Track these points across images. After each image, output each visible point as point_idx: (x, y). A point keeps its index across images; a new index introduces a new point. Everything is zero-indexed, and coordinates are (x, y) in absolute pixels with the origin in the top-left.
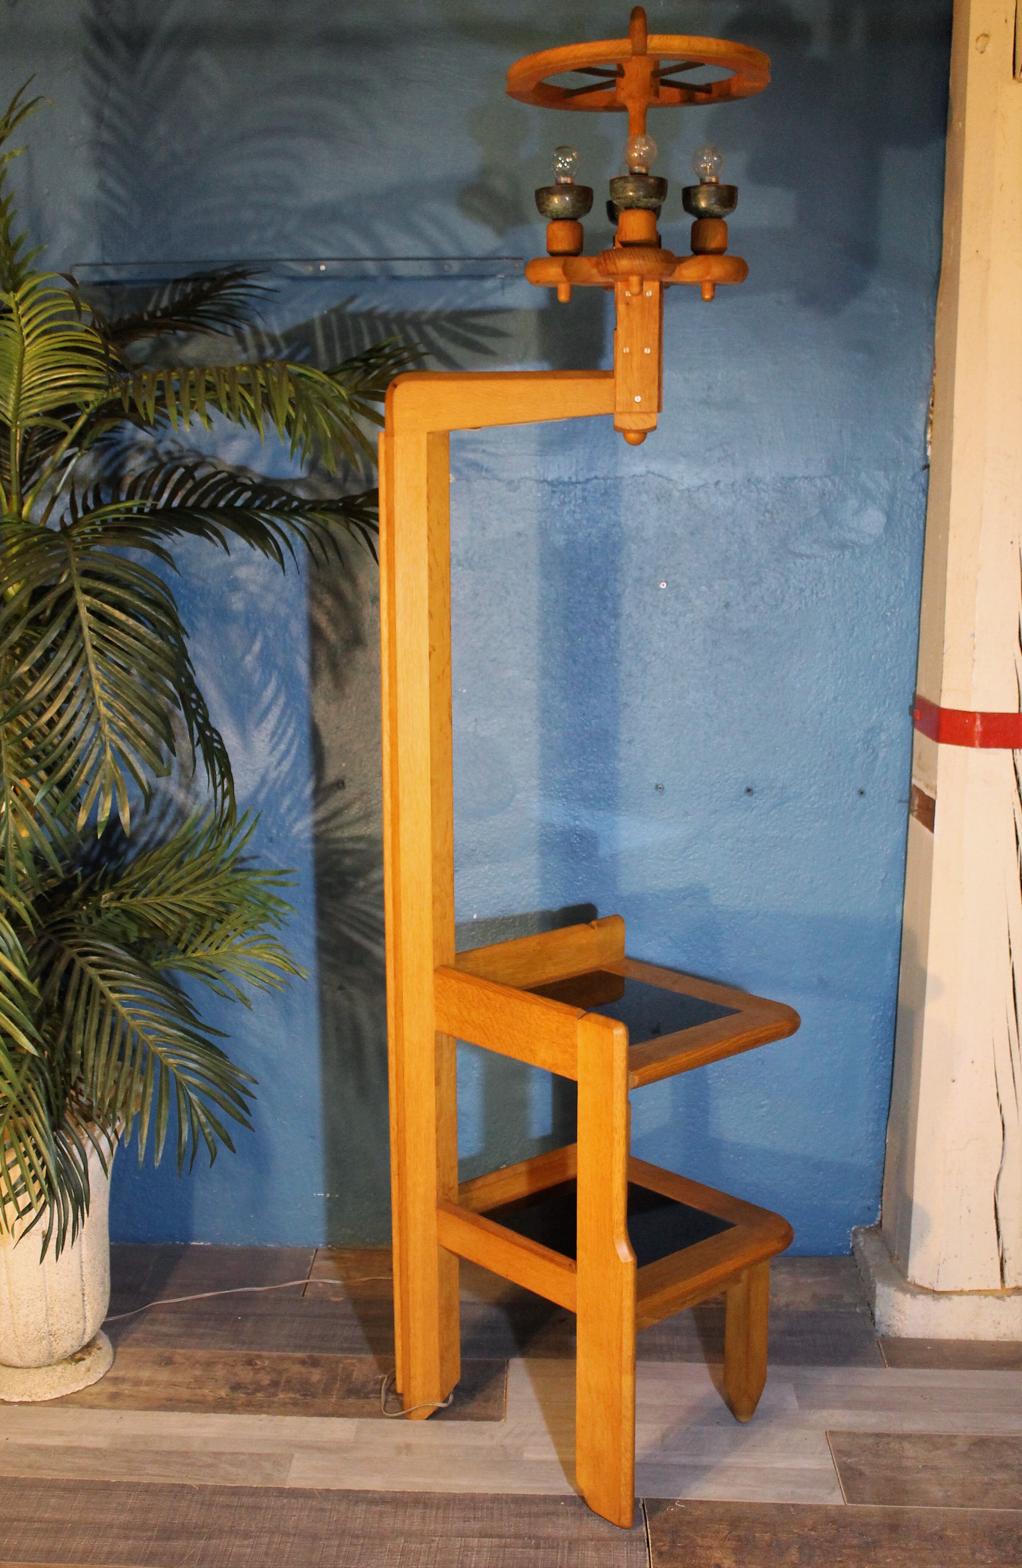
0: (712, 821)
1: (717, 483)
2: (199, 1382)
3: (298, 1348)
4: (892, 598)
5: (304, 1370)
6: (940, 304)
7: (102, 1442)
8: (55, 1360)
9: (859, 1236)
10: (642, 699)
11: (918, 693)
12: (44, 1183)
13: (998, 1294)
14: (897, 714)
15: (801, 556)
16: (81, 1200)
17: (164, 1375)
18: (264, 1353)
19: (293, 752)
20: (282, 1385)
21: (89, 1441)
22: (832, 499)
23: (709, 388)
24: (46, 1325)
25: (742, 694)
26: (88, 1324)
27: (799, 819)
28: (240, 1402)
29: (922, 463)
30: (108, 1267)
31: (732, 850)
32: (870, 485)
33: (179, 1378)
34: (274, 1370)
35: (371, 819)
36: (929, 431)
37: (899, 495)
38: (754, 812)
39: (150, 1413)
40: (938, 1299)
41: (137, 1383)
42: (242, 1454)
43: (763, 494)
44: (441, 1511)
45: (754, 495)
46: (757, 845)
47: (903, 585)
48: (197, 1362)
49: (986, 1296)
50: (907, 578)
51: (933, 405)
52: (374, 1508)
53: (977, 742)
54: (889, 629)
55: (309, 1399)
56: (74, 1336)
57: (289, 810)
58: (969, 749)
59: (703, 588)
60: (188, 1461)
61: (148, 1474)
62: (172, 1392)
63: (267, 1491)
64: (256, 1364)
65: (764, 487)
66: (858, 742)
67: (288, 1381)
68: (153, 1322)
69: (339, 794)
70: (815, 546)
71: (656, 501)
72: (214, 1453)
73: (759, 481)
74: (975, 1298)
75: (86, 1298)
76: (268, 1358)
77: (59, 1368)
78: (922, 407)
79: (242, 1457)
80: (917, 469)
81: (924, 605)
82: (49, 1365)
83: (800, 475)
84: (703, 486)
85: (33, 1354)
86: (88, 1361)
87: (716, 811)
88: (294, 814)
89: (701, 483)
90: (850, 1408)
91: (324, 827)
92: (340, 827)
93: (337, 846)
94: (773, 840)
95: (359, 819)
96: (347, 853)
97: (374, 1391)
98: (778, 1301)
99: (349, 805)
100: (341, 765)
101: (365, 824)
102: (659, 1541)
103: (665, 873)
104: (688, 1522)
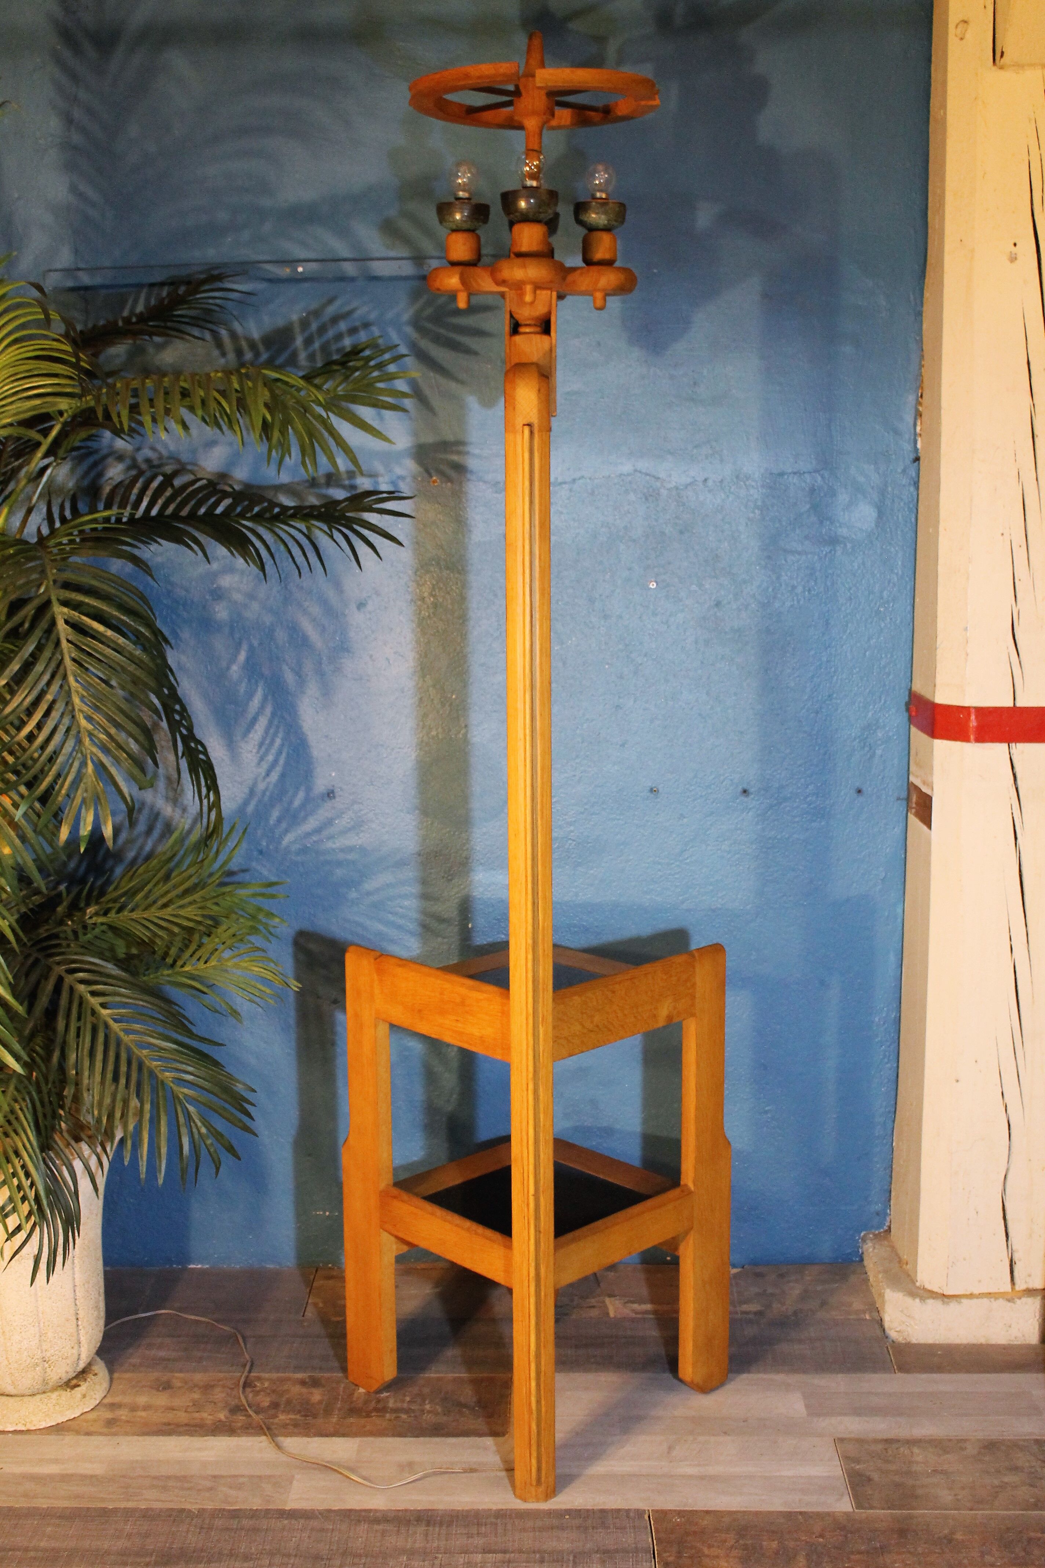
0: (709, 823)
1: (706, 480)
2: (197, 1406)
3: (297, 1369)
4: (885, 594)
5: (304, 1390)
6: (927, 294)
7: (98, 1469)
8: (49, 1387)
9: (868, 1241)
10: (635, 701)
11: (914, 689)
12: (33, 1203)
13: (1009, 1297)
14: (893, 710)
15: (792, 552)
16: (72, 1222)
17: (162, 1400)
18: (263, 1375)
19: (282, 761)
20: (283, 1406)
21: (87, 1468)
22: (822, 495)
23: (695, 384)
24: (40, 1351)
25: (735, 694)
26: (83, 1349)
27: (797, 819)
28: (239, 1424)
29: (912, 456)
30: (102, 1290)
31: (729, 852)
32: (861, 479)
33: (177, 1402)
34: (274, 1391)
35: (362, 829)
36: (919, 423)
37: (890, 489)
38: (751, 814)
39: (147, 1438)
40: (948, 1303)
41: (134, 1408)
42: (243, 1476)
43: (752, 491)
44: (444, 1528)
45: (743, 493)
46: (754, 847)
47: (896, 579)
48: (196, 1386)
49: (996, 1299)
50: (900, 573)
51: (921, 396)
52: (376, 1527)
53: (972, 737)
54: (883, 625)
55: (310, 1420)
56: (68, 1361)
57: (279, 821)
58: (964, 744)
59: (694, 587)
60: (186, 1485)
61: (146, 1500)
62: (170, 1416)
63: (267, 1513)
64: (255, 1386)
65: (753, 484)
66: (855, 739)
67: (289, 1402)
68: (150, 1346)
69: (329, 804)
70: (806, 542)
71: (644, 500)
72: (215, 1477)
73: (748, 478)
74: (985, 1301)
75: (80, 1323)
76: (268, 1380)
77: (54, 1395)
78: (911, 398)
79: (241, 1480)
80: (908, 462)
81: (917, 600)
82: (44, 1392)
83: (790, 471)
84: (691, 484)
85: (28, 1381)
86: (84, 1387)
87: (712, 813)
88: (284, 825)
89: (689, 480)
90: (859, 1415)
91: (315, 838)
92: (331, 837)
93: (328, 857)
94: (770, 841)
95: (350, 829)
96: (339, 864)
97: (376, 1410)
98: (787, 1309)
99: (339, 816)
100: (330, 775)
101: (357, 834)
102: (665, 1552)
103: (661, 876)
104: (695, 1532)
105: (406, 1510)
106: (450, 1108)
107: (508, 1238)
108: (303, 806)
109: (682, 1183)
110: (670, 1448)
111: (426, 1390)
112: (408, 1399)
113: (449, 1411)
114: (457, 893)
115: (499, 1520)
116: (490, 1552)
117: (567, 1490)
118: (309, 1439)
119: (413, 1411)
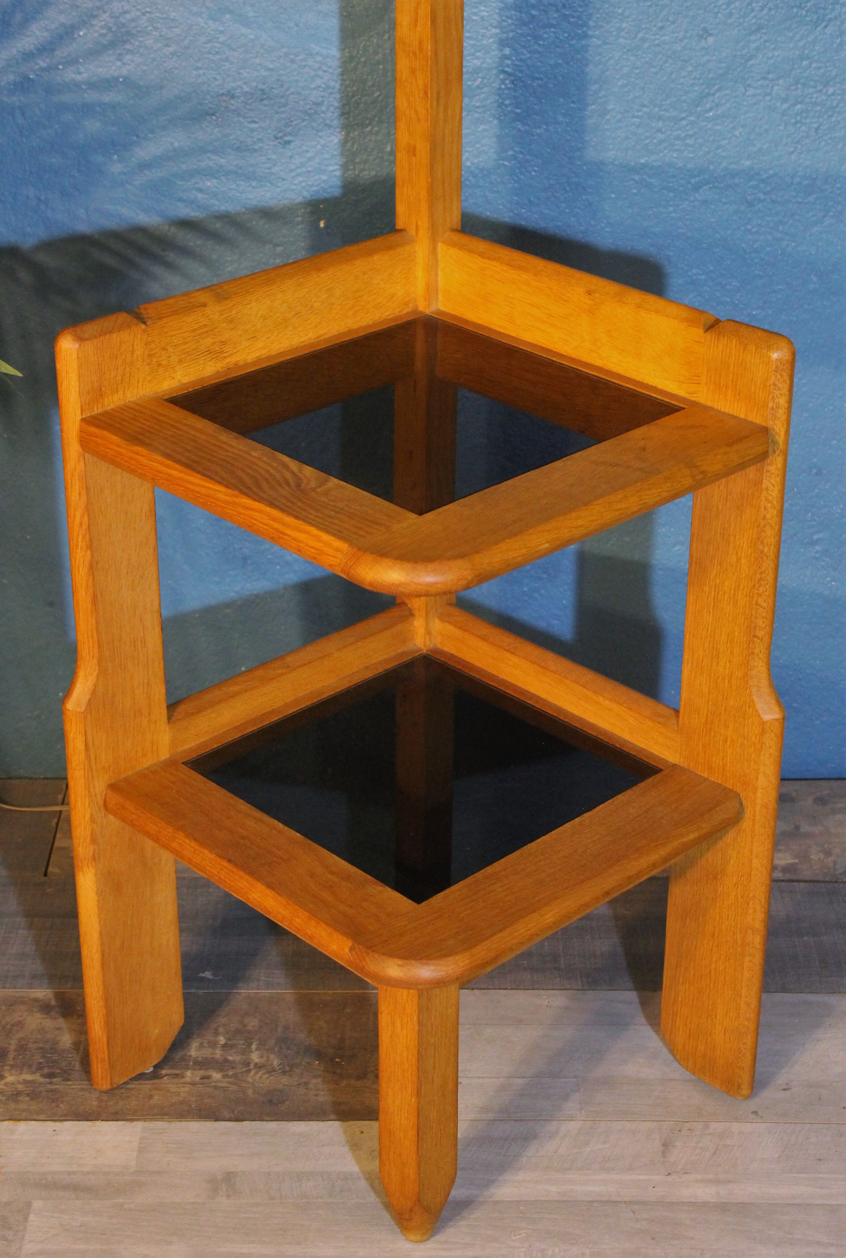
0: (753, 46)
5: (49, 1023)
20: (11, 1055)
31: (785, 100)
35: (128, 46)
38: (828, 31)
46: (831, 91)
55: (58, 1084)
67: (21, 1048)
91: (41, 62)
92: (71, 61)
93: (67, 98)
95: (106, 48)
96: (88, 110)
98: (835, 863)
99: (85, 22)
101: (120, 57)
103: (661, 142)
110: (666, 1145)
111: (252, 1023)
112: (222, 1040)
113: (292, 1066)
118: (57, 1125)
119: (232, 1065)
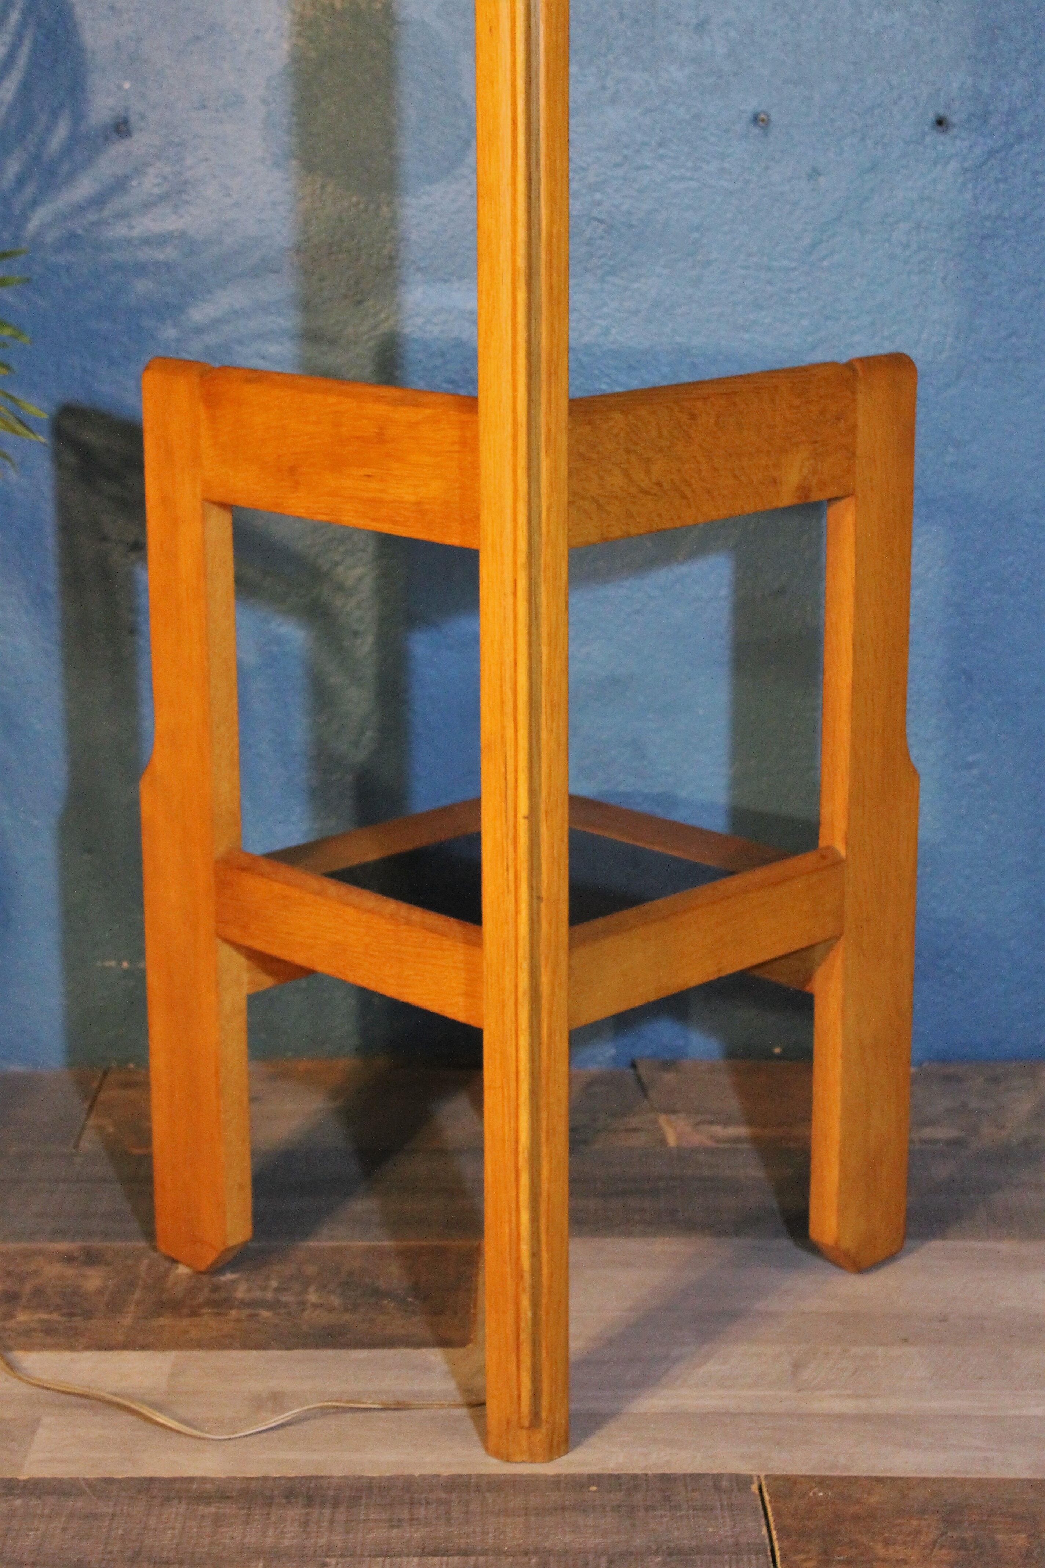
0: (868, 186)
3: (58, 1234)
19: (22, 60)
31: (906, 246)
35: (185, 197)
38: (951, 165)
44: (342, 1509)
52: (202, 1509)
57: (20, 182)
67: (37, 1292)
69: (118, 148)
87: (874, 167)
88: (30, 190)
91: (92, 217)
92: (123, 215)
93: (118, 256)
94: (988, 224)
95: (160, 199)
96: (141, 269)
97: (208, 1303)
98: (1009, 1135)
99: (139, 171)
100: (120, 87)
101: (175, 209)
102: (797, 1552)
104: (856, 1518)
105: (265, 1479)
106: (360, 756)
107: (472, 927)
108: (68, 149)
109: (822, 843)
110: (797, 1367)
111: (310, 1269)
112: (274, 1284)
113: (355, 1305)
114: (375, 327)
115: (454, 1495)
116: (435, 1553)
117: (592, 1440)
118: (75, 1355)
119: (285, 1305)
